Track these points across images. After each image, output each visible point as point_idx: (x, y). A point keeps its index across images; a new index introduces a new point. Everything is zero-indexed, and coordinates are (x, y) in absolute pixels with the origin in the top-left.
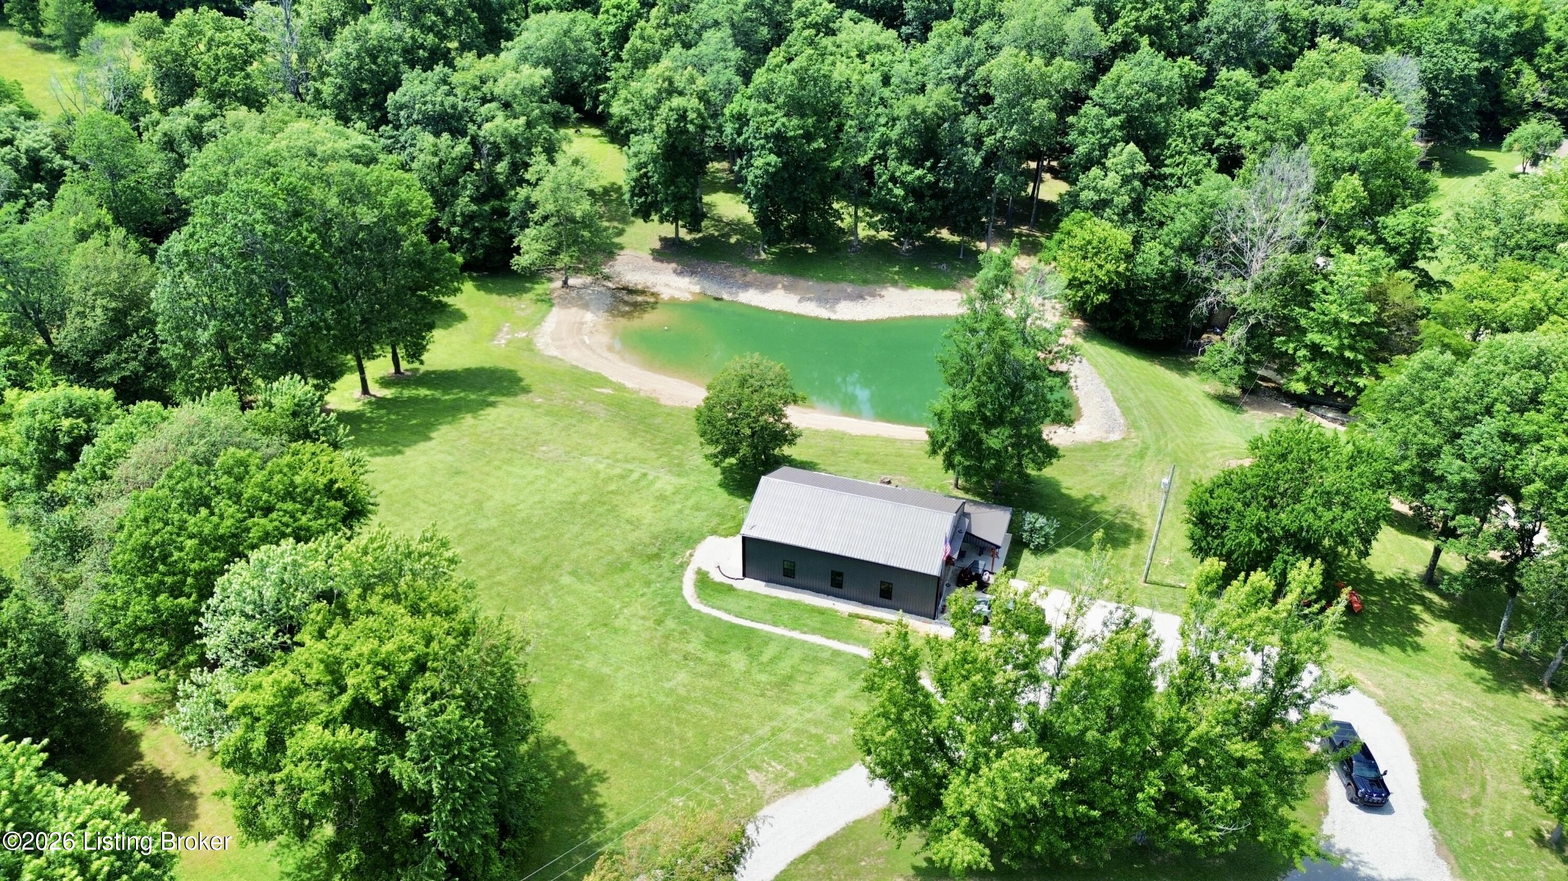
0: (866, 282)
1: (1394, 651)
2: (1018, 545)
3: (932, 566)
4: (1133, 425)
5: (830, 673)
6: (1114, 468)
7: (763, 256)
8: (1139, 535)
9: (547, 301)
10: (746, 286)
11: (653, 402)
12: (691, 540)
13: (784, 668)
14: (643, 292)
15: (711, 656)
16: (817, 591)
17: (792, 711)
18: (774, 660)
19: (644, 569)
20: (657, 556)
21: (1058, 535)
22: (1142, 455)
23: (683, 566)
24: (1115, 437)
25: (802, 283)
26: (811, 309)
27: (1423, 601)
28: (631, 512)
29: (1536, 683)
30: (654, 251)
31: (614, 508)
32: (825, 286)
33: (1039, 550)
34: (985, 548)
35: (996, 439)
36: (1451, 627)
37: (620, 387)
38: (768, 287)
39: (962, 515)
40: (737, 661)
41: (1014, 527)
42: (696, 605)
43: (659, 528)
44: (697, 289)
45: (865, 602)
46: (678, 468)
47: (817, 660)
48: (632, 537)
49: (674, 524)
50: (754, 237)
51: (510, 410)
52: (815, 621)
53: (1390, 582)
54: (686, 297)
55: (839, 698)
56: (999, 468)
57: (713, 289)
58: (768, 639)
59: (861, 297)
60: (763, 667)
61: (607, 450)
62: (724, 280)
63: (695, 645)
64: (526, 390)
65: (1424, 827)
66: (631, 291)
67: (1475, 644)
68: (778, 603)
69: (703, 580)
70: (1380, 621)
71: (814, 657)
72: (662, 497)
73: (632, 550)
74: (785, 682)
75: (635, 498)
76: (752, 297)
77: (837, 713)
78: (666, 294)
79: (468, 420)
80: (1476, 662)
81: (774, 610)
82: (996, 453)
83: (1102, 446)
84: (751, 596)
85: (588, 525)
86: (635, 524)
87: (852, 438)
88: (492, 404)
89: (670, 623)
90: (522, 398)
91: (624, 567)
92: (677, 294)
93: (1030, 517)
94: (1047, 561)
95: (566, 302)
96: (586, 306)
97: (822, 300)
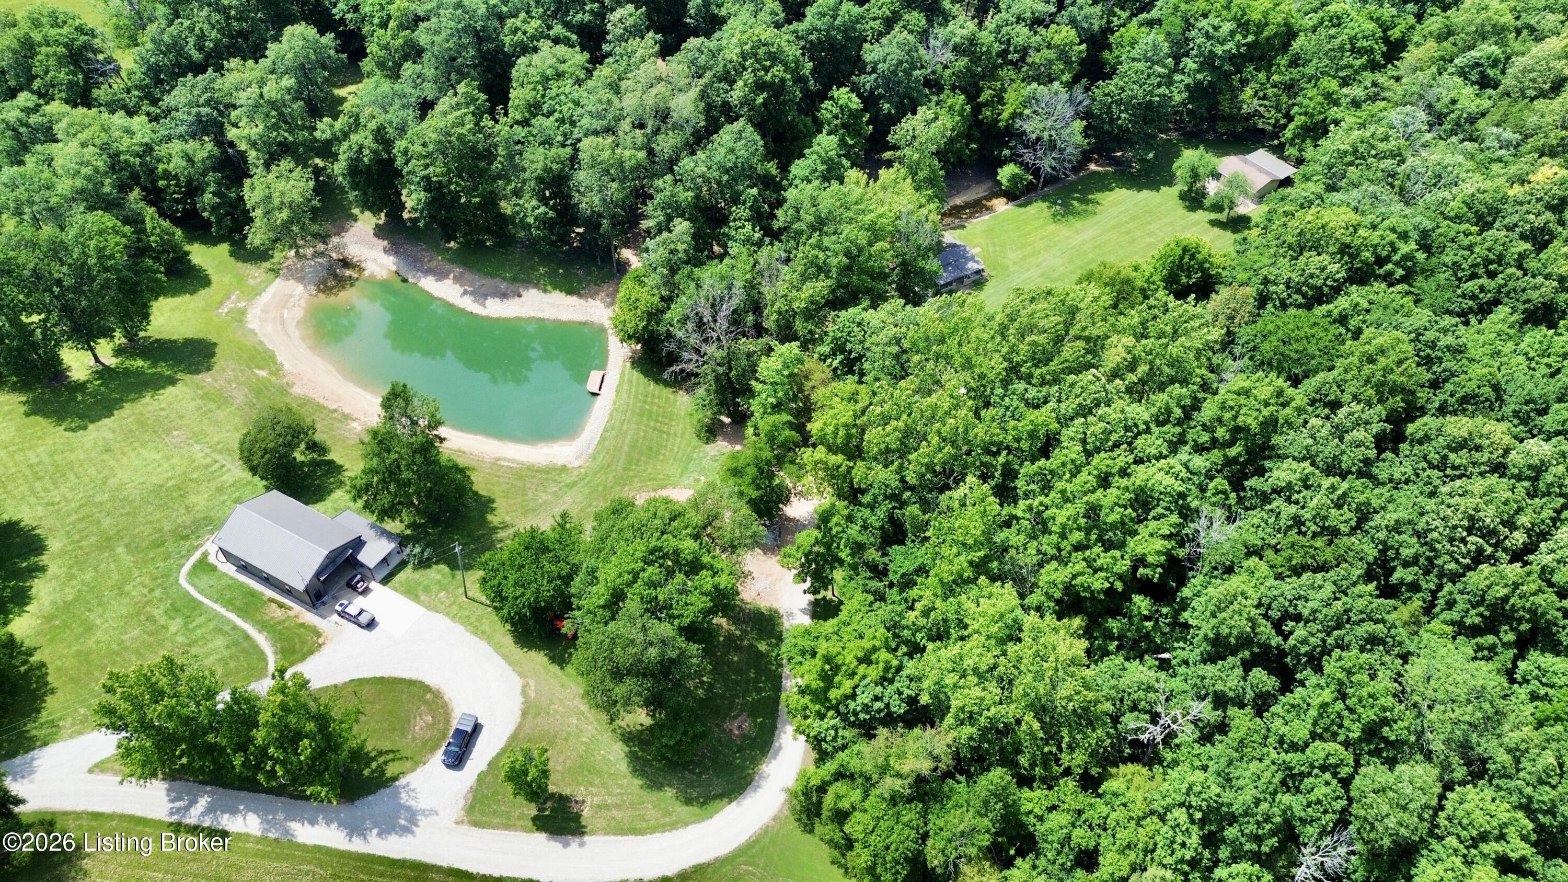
0: (514, 281)
4: (595, 456)
5: (219, 642)
7: (452, 244)
9: (275, 271)
10: (427, 272)
11: (283, 390)
13: (198, 634)
14: (354, 266)
15: (163, 620)
18: (196, 628)
19: (172, 547)
20: (187, 537)
23: (197, 547)
24: (576, 463)
25: (468, 275)
28: (192, 500)
31: (184, 494)
32: (484, 280)
33: (417, 566)
37: (278, 369)
38: (441, 275)
42: (182, 581)
43: (202, 515)
44: (395, 268)
49: (213, 512)
51: (184, 390)
52: (242, 601)
54: (382, 275)
57: (404, 269)
58: (205, 611)
59: (509, 296)
60: (186, 632)
61: (216, 439)
62: (413, 263)
63: (160, 611)
64: (209, 369)
66: (346, 264)
68: (233, 585)
69: (200, 563)
72: (220, 488)
73: (174, 531)
75: (202, 488)
76: (428, 283)
78: (369, 271)
79: (147, 398)
81: (225, 590)
84: (221, 576)
85: (160, 506)
86: (189, 509)
88: (175, 382)
89: (160, 591)
90: (202, 376)
92: (377, 272)
95: (288, 273)
96: (301, 279)
97: (477, 294)
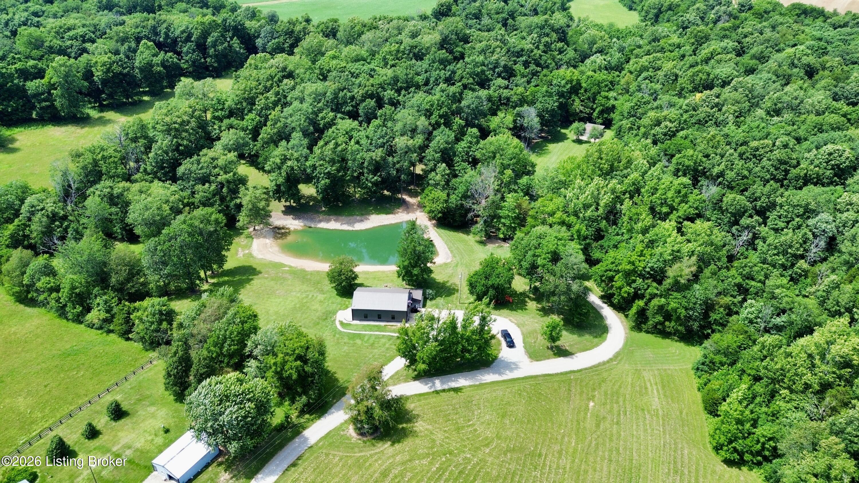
0: (362, 215)
1: (520, 311)
2: (425, 299)
3: (405, 309)
4: (454, 256)
5: (383, 340)
6: (450, 271)
7: (324, 209)
8: (457, 291)
9: (250, 237)
10: (320, 221)
11: (303, 271)
12: (335, 313)
13: (371, 341)
14: (283, 228)
15: (351, 342)
16: (374, 321)
17: (376, 351)
18: (368, 340)
19: (324, 323)
20: (326, 319)
21: (436, 294)
22: (457, 266)
23: (335, 320)
24: (449, 261)
25: (340, 218)
26: (345, 227)
27: (528, 297)
28: (314, 308)
29: (553, 313)
30: (283, 211)
31: (308, 307)
32: (349, 218)
33: (431, 299)
34: (418, 301)
35: (416, 271)
36: (534, 302)
37: (290, 267)
38: (328, 221)
39: (410, 293)
40: (359, 342)
41: (424, 294)
42: (342, 330)
43: (324, 311)
44: (302, 224)
45: (388, 321)
46: (322, 292)
47: (379, 338)
48: (317, 314)
49: (328, 309)
50: (319, 202)
51: (259, 281)
52: (376, 329)
53: (521, 293)
54: (300, 228)
55: (387, 346)
56: (417, 279)
57: (309, 224)
58: (365, 335)
59: (362, 221)
60: (366, 342)
61: (298, 289)
62: (312, 220)
63: (346, 340)
64: (260, 273)
65: (523, 350)
66: (279, 228)
67: (540, 306)
68: (365, 325)
69: (341, 323)
70: (517, 304)
71: (378, 337)
72: (321, 302)
73: (318, 318)
74: (372, 345)
75: (313, 303)
76: (323, 225)
77: (387, 349)
78: (292, 228)
79: (248, 286)
80: (539, 310)
81: (364, 328)
82: (416, 275)
83: (446, 264)
84: (356, 325)
85: (302, 313)
86: (316, 310)
87: (372, 273)
88: (252, 279)
89: (337, 336)
90: (260, 275)
91: (318, 324)
92: (296, 227)
93: (428, 291)
94: (434, 302)
95: (258, 236)
96: (265, 237)
97: (349, 223)
